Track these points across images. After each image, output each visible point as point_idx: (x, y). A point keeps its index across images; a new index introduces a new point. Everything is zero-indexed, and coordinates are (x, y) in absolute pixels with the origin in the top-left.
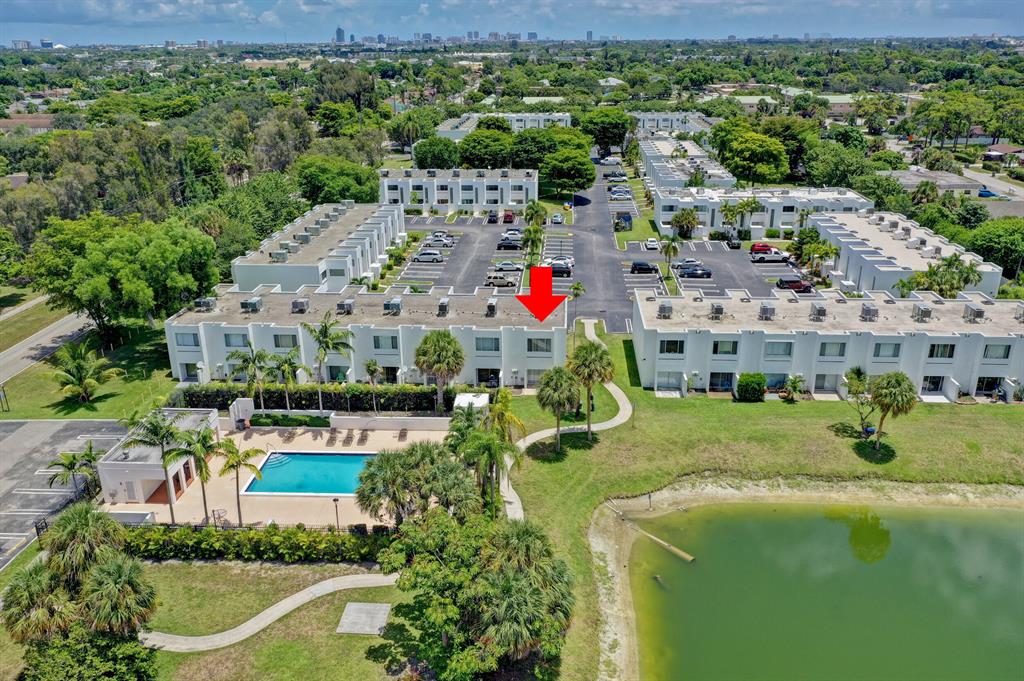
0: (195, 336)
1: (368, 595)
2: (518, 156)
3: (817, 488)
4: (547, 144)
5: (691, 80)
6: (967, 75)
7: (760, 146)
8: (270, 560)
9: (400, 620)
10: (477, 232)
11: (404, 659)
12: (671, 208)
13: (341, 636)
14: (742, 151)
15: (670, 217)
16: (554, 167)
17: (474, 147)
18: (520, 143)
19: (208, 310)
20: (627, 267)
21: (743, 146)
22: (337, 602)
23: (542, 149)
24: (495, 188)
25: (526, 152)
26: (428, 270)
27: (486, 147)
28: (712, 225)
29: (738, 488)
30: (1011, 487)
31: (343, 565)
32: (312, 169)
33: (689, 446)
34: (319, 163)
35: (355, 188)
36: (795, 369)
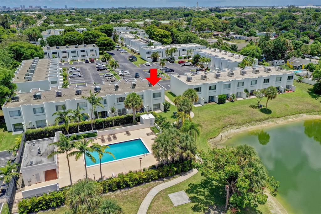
0: (19, 111)
1: (172, 189)
2: (87, 40)
3: (258, 124)
4: (96, 35)
7: (164, 33)
9: (192, 195)
10: (85, 66)
11: (207, 208)
12: (148, 53)
13: (178, 207)
14: (158, 35)
15: (150, 55)
16: (102, 43)
17: (70, 38)
18: (87, 35)
19: (18, 101)
21: (158, 33)
22: (163, 194)
23: (95, 37)
24: (84, 51)
25: (89, 38)
26: (78, 80)
27: (75, 37)
29: (239, 129)
30: (301, 114)
31: (152, 182)
32: (17, 47)
33: (219, 119)
34: (19, 44)
35: (36, 53)
36: (231, 92)
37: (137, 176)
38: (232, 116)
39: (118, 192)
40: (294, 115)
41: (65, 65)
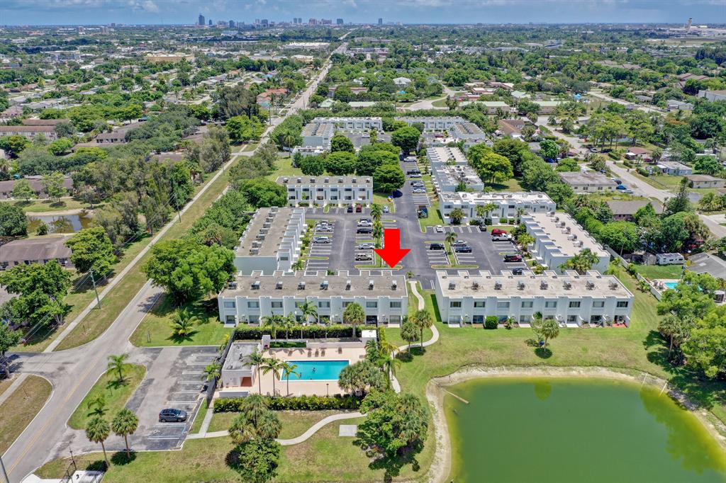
0: (234, 303)
1: (346, 422)
2: (360, 168)
3: (519, 370)
4: (377, 161)
5: (454, 79)
6: (628, 77)
7: (497, 162)
8: (304, 409)
9: (362, 431)
10: (343, 219)
12: (449, 207)
13: (341, 437)
14: (487, 165)
15: (449, 211)
16: (382, 176)
17: (335, 163)
18: (361, 160)
19: (235, 289)
20: (428, 245)
21: (487, 162)
22: (336, 425)
23: (374, 164)
24: (350, 190)
25: (364, 165)
26: (323, 249)
27: (342, 163)
28: (471, 216)
29: (486, 371)
30: (598, 368)
31: (333, 410)
32: (253, 188)
33: (465, 353)
34: (257, 185)
35: (277, 198)
36: (511, 314)
37: (318, 401)
38: (487, 352)
39: (298, 412)
40: (586, 366)
41: (317, 213)
